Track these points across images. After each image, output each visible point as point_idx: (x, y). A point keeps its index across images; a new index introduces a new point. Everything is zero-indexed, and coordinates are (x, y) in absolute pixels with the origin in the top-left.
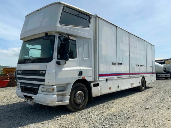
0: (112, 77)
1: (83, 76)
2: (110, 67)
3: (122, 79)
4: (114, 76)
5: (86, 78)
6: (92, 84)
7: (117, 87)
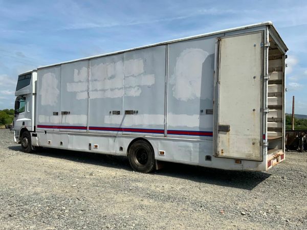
0: (52, 129)
1: (25, 125)
2: (49, 118)
3: (69, 134)
4: (55, 128)
5: (27, 128)
6: (31, 133)
7: (60, 143)
